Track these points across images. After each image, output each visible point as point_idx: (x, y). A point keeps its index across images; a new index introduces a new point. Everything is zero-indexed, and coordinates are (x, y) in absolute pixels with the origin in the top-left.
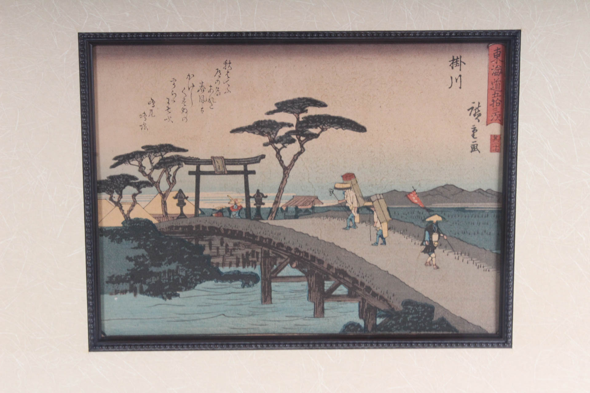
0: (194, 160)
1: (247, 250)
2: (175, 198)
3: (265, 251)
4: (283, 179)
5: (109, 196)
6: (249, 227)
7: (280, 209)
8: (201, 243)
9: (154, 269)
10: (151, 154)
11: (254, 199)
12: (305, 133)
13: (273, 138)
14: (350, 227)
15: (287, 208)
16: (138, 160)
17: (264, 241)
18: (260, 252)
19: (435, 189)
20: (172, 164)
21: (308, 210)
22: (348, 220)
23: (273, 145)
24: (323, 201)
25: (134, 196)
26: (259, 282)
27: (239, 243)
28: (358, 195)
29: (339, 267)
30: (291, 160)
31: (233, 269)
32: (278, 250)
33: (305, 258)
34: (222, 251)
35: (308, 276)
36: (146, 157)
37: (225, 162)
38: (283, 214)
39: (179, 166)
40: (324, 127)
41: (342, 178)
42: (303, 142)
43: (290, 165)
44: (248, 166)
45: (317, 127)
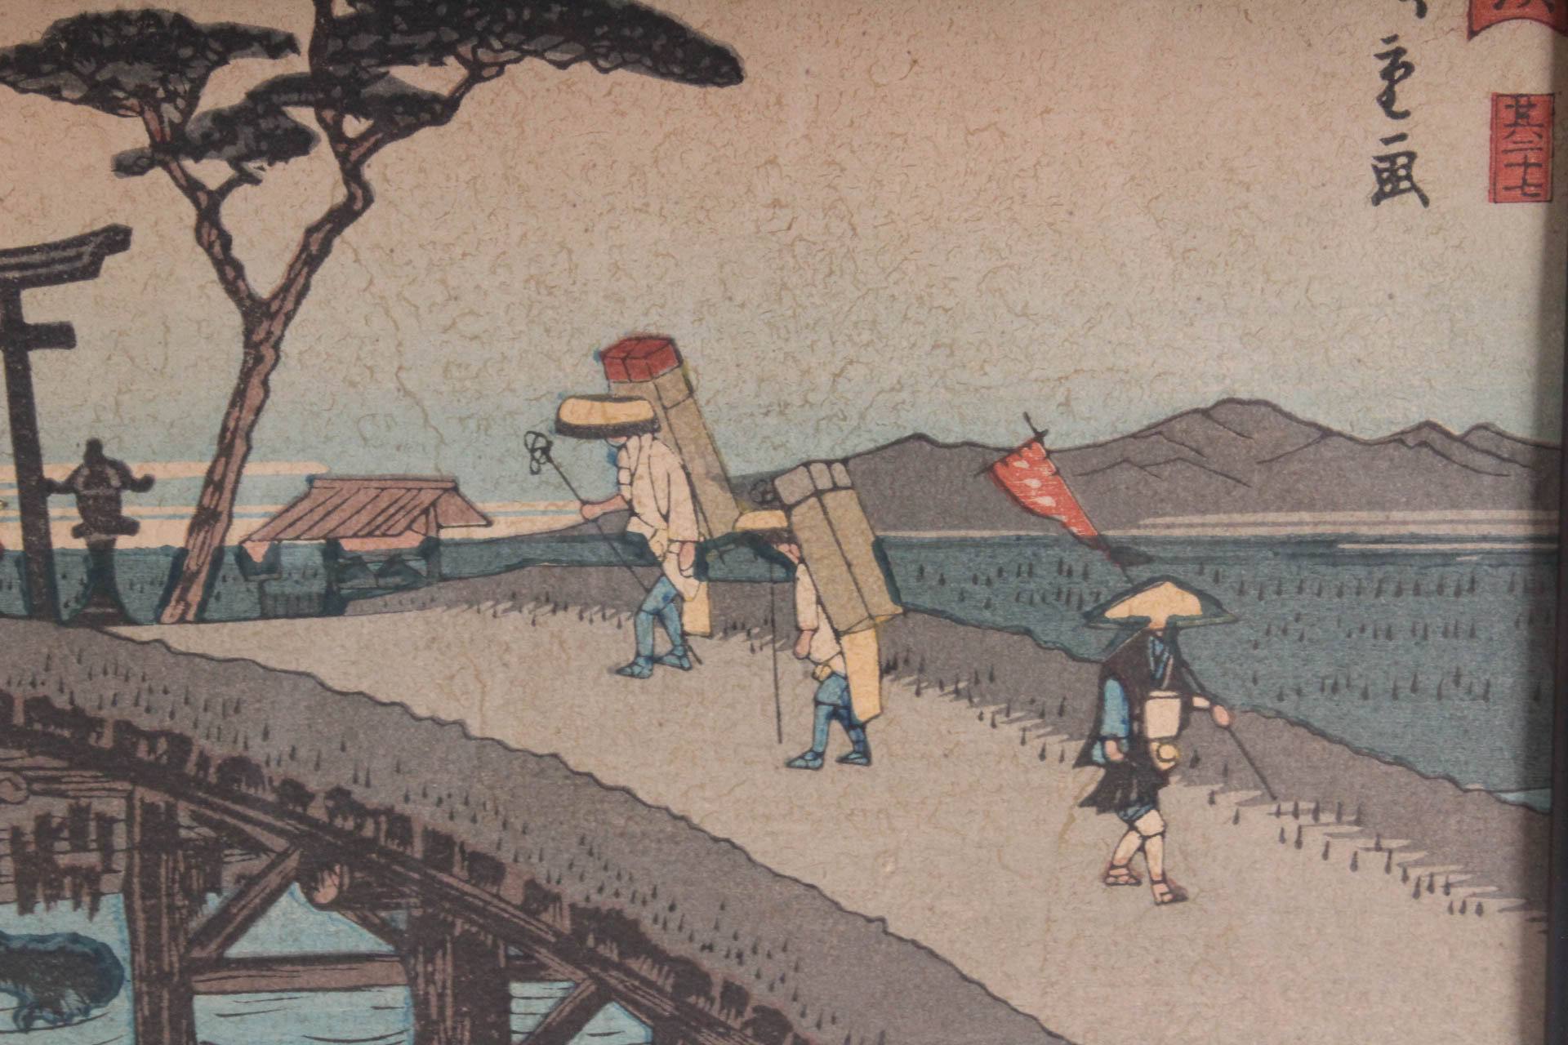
1: (39, 805)
3: (150, 809)
4: (246, 375)
6: (47, 669)
7: (230, 559)
11: (72, 497)
12: (367, 92)
13: (171, 123)
14: (654, 660)
15: (275, 551)
17: (142, 751)
18: (123, 816)
19: (1156, 430)
21: (403, 562)
22: (642, 615)
23: (174, 166)
24: (488, 507)
26: (116, 993)
28: (698, 468)
29: (595, 897)
30: (289, 257)
32: (228, 804)
33: (393, 846)
35: (414, 952)
38: (253, 586)
40: (484, 55)
41: (600, 367)
42: (358, 146)
43: (285, 289)
44: (26, 295)
45: (443, 55)
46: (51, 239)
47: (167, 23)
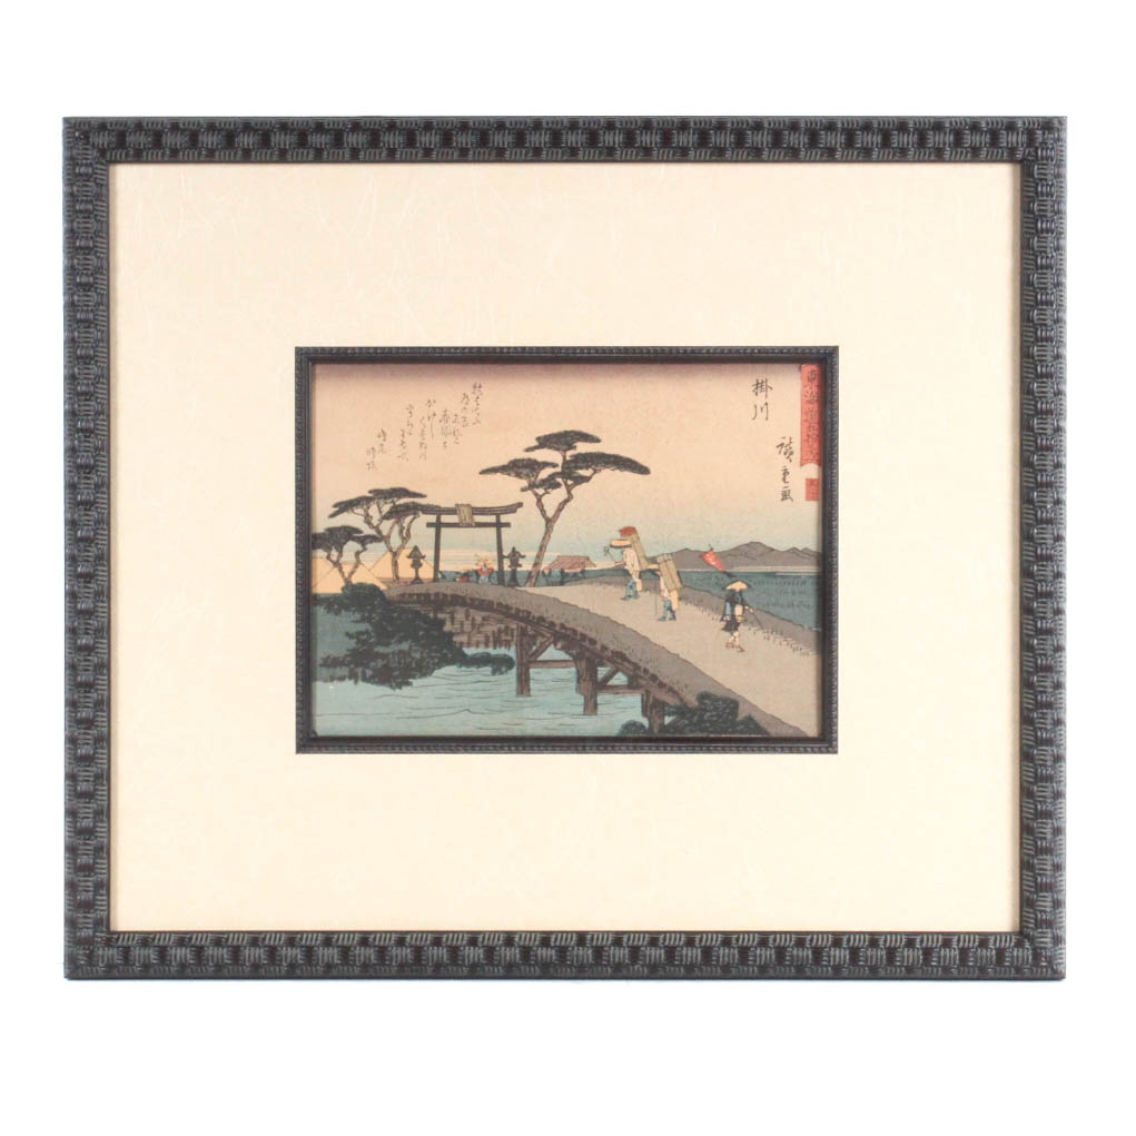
0: (434, 508)
1: (499, 625)
2: (409, 557)
3: (522, 627)
4: (546, 534)
5: (326, 554)
6: (502, 596)
8: (440, 616)
9: (380, 649)
10: (380, 500)
11: (509, 559)
12: (573, 475)
13: (533, 481)
14: (630, 596)
15: (550, 572)
16: (363, 507)
17: (521, 614)
18: (516, 628)
19: (736, 549)
20: (406, 513)
21: (577, 575)
22: (628, 587)
23: (533, 490)
24: (595, 563)
25: (357, 554)
26: (514, 667)
27: (489, 616)
28: (640, 555)
29: (616, 648)
30: (555, 509)
31: (481, 650)
32: (539, 626)
33: (573, 636)
34: (467, 627)
35: (577, 660)
36: (374, 503)
37: (472, 511)
39: (414, 516)
40: (597, 468)
41: (620, 533)
42: (570, 486)
43: (554, 516)
44: (502, 516)
45: (588, 468)
47: (532, 461)
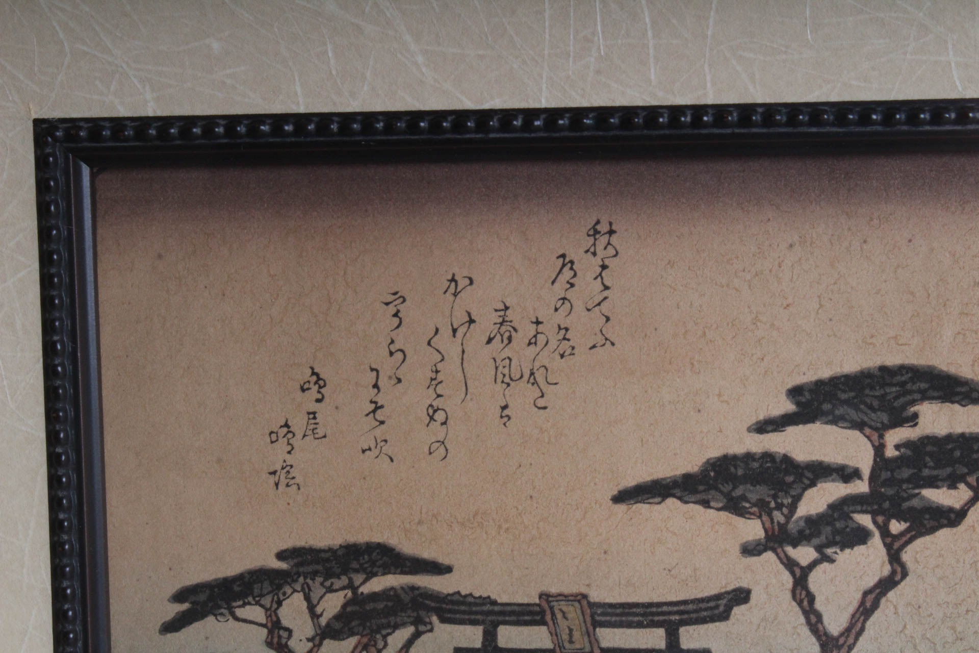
0: (476, 604)
10: (313, 579)
12: (905, 505)
13: (778, 523)
16: (262, 602)
20: (392, 620)
23: (779, 550)
30: (851, 609)
36: (295, 591)
37: (592, 616)
39: (417, 630)
42: (899, 539)
43: (848, 630)
44: (682, 630)
45: (957, 482)
46: (700, 596)
47: (778, 460)
